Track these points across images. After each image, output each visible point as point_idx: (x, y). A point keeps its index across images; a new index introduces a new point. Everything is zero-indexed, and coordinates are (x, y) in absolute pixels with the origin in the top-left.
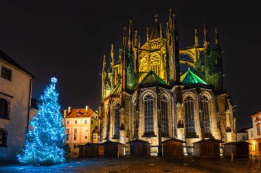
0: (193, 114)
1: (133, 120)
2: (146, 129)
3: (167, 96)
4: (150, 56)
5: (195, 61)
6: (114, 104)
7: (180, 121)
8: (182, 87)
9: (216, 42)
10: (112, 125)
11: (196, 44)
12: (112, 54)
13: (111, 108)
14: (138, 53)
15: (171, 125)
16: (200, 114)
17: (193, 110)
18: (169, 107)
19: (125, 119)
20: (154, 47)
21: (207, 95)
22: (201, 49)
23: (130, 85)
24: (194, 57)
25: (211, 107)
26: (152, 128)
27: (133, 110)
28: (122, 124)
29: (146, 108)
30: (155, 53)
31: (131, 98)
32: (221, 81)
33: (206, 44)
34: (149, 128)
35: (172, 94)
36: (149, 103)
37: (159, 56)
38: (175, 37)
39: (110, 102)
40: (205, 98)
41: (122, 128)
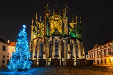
0: (73, 49)
1: (49, 49)
2: (55, 54)
3: (64, 41)
4: (54, 22)
5: (72, 28)
6: (39, 42)
7: (69, 51)
8: (70, 38)
9: (81, 22)
10: (38, 51)
11: (73, 22)
12: (37, 18)
13: (38, 43)
14: (50, 20)
15: (65, 53)
16: (76, 49)
17: (73, 47)
18: (64, 45)
19: (45, 49)
20: (56, 19)
21: (78, 42)
22: (75, 24)
23: (48, 34)
24: (72, 26)
25: (79, 47)
26: (58, 54)
27: (49, 45)
28: (44, 51)
29: (55, 45)
30: (56, 22)
31: (48, 40)
32: (82, 38)
33: (77, 22)
34: (57, 54)
35: (66, 40)
36: (57, 43)
37: (58, 23)
38: (68, 17)
39: (38, 40)
40: (77, 43)
41: (44, 53)
